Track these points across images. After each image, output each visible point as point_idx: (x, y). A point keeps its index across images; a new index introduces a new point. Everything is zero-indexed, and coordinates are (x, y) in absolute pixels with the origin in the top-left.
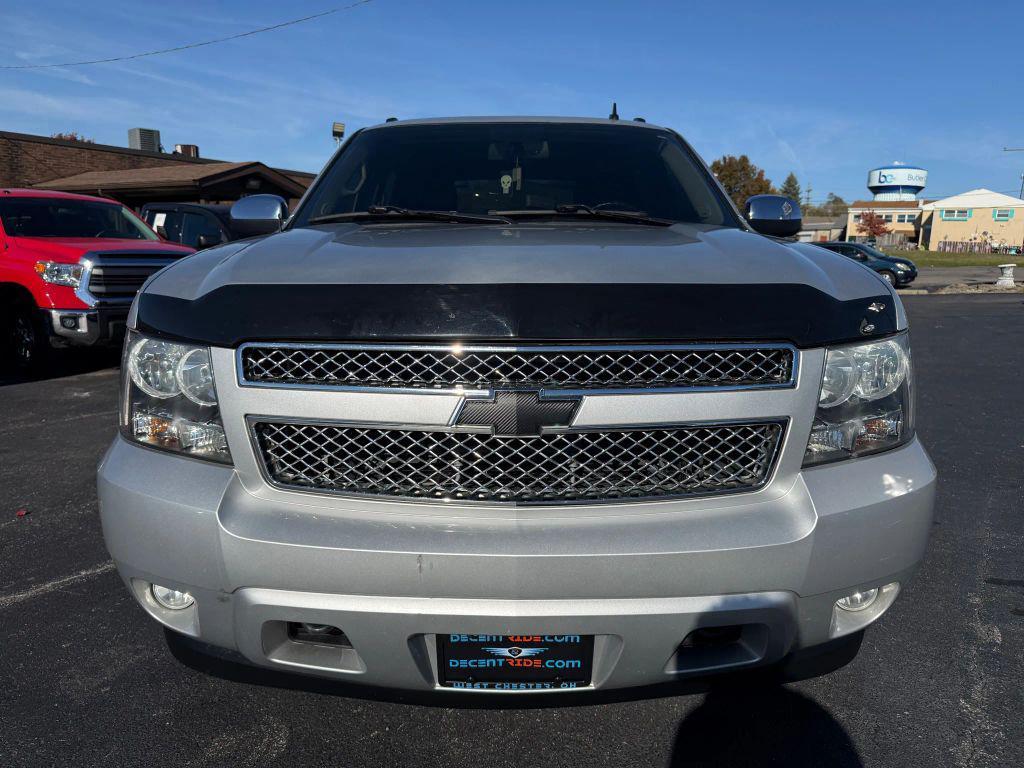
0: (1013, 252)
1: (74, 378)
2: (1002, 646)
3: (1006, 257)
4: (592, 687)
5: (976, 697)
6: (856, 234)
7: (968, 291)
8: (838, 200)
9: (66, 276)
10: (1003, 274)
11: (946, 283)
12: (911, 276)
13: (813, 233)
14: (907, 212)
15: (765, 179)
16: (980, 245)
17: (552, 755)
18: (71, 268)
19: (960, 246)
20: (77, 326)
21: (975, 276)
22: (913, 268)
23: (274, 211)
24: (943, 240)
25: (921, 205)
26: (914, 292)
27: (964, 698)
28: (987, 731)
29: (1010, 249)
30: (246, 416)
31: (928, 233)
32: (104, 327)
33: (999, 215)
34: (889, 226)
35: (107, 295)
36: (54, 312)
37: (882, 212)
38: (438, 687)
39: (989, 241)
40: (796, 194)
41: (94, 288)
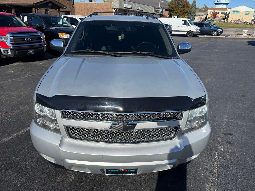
0: (248, 24)
1: (9, 66)
2: (222, 151)
3: (246, 25)
4: (137, 174)
5: (215, 164)
6: (210, 17)
7: (235, 37)
8: (206, 7)
9: (3, 39)
10: (244, 32)
11: (230, 34)
12: (222, 32)
13: (199, 16)
14: (223, 11)
15: (187, 1)
16: (240, 21)
17: (129, 180)
18: (5, 37)
19: (235, 21)
20: (8, 52)
21: (238, 31)
22: (222, 30)
23: (61, 44)
24: (231, 20)
25: (227, 9)
26: (222, 37)
27: (213, 165)
28: (216, 173)
29: (248, 23)
30: (64, 125)
31: (228, 17)
32: (15, 52)
33: (246, 13)
34: (218, 15)
35: (15, 44)
36: (1, 49)
37: (217, 11)
38: (106, 174)
39: (243, 20)
40: (195, 5)
41: (11, 42)
